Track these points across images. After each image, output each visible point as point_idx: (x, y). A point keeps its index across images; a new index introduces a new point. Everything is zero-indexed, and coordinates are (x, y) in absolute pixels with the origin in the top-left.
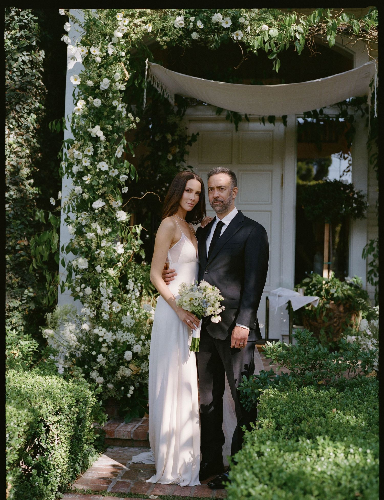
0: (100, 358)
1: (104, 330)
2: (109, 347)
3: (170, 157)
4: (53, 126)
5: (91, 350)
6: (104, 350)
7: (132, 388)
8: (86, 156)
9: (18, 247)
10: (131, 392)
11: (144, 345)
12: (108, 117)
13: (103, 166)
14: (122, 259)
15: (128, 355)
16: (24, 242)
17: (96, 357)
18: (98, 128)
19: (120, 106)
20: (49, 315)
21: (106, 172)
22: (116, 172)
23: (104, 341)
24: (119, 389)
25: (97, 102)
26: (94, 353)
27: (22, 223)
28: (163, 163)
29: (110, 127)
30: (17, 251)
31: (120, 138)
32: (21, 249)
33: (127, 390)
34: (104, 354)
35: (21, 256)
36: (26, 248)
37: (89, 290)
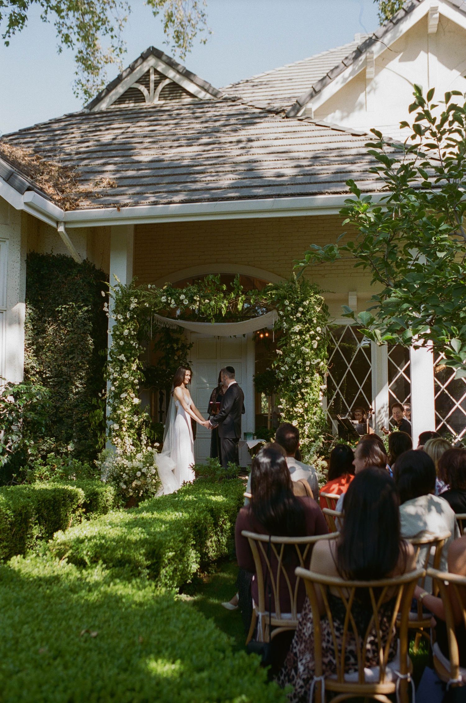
0: (124, 475)
1: (127, 461)
2: (129, 470)
3: (176, 358)
4: (101, 353)
5: (121, 472)
6: (127, 471)
7: (142, 491)
8: (116, 371)
9: (83, 418)
10: (141, 493)
11: (148, 469)
12: (128, 349)
13: (126, 375)
14: (137, 424)
15: (139, 474)
16: (86, 415)
17: (122, 475)
18: (123, 355)
19: (134, 343)
20: (99, 454)
21: (127, 379)
22: (133, 378)
23: (127, 467)
24: (135, 492)
25: (122, 343)
26: (122, 473)
27: (86, 405)
28: (171, 362)
29: (129, 355)
30: (83, 420)
31: (135, 360)
32: (85, 419)
33: (139, 493)
34: (127, 474)
35: (85, 422)
36: (87, 418)
37: (119, 440)
